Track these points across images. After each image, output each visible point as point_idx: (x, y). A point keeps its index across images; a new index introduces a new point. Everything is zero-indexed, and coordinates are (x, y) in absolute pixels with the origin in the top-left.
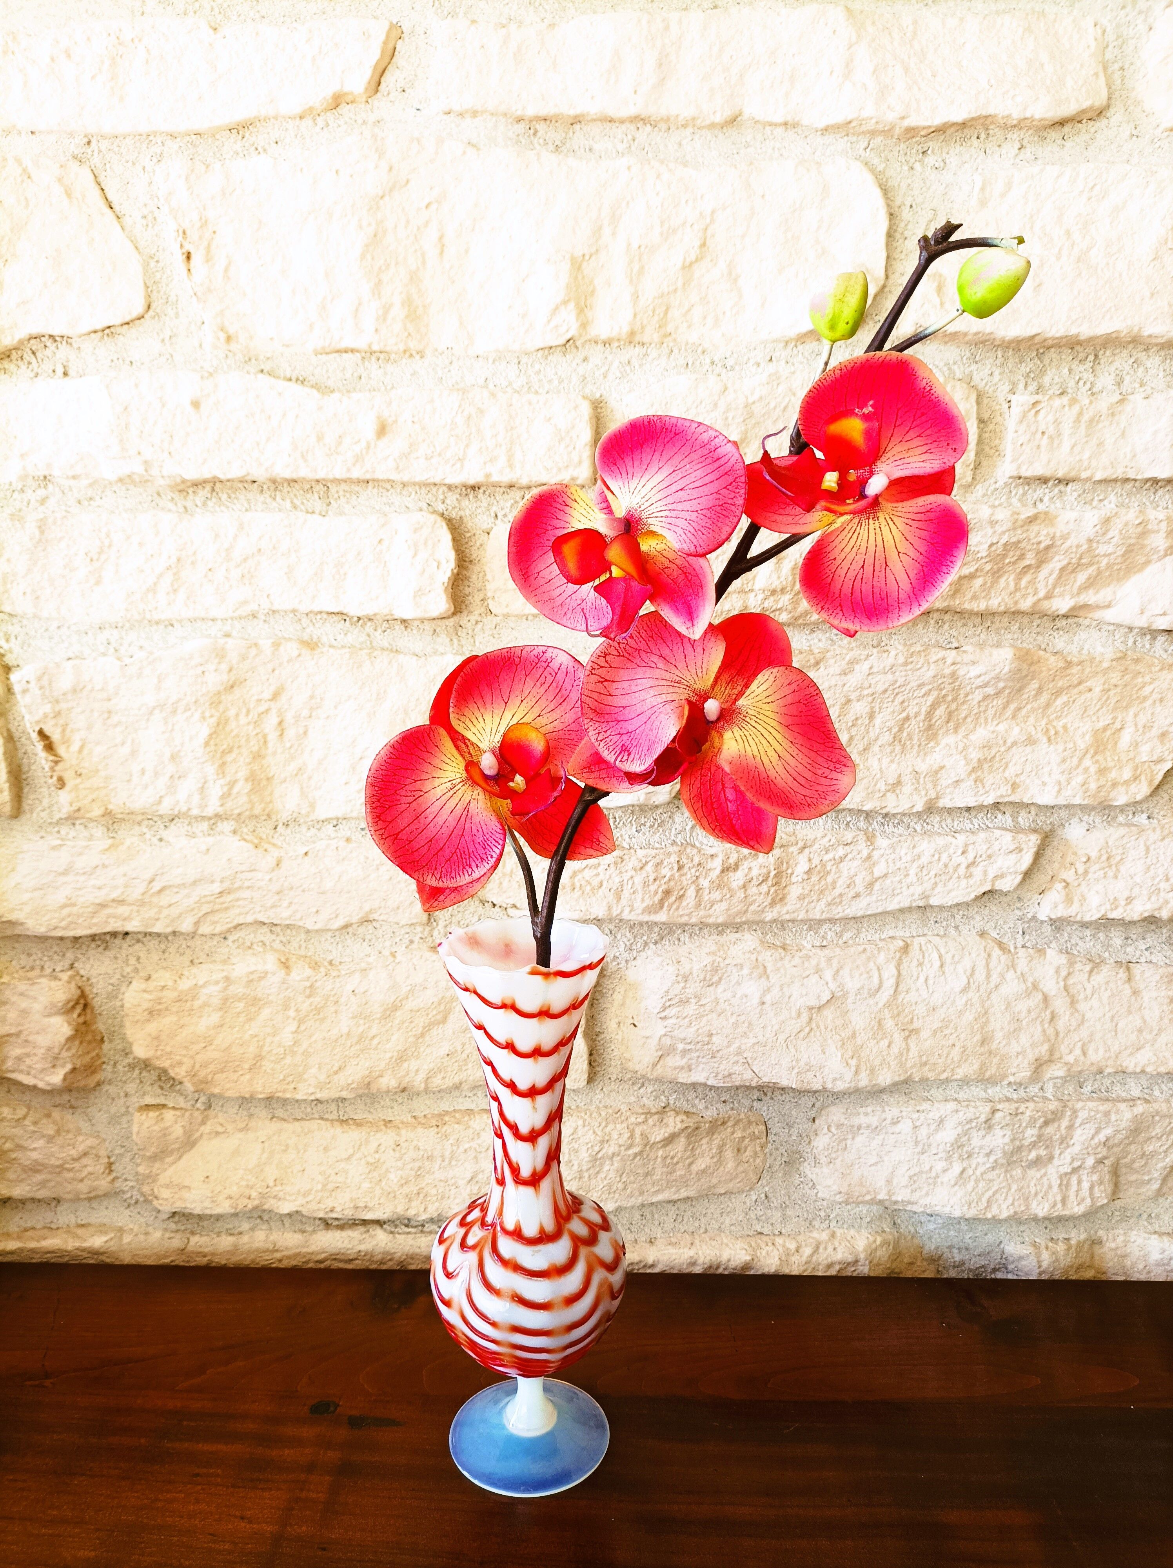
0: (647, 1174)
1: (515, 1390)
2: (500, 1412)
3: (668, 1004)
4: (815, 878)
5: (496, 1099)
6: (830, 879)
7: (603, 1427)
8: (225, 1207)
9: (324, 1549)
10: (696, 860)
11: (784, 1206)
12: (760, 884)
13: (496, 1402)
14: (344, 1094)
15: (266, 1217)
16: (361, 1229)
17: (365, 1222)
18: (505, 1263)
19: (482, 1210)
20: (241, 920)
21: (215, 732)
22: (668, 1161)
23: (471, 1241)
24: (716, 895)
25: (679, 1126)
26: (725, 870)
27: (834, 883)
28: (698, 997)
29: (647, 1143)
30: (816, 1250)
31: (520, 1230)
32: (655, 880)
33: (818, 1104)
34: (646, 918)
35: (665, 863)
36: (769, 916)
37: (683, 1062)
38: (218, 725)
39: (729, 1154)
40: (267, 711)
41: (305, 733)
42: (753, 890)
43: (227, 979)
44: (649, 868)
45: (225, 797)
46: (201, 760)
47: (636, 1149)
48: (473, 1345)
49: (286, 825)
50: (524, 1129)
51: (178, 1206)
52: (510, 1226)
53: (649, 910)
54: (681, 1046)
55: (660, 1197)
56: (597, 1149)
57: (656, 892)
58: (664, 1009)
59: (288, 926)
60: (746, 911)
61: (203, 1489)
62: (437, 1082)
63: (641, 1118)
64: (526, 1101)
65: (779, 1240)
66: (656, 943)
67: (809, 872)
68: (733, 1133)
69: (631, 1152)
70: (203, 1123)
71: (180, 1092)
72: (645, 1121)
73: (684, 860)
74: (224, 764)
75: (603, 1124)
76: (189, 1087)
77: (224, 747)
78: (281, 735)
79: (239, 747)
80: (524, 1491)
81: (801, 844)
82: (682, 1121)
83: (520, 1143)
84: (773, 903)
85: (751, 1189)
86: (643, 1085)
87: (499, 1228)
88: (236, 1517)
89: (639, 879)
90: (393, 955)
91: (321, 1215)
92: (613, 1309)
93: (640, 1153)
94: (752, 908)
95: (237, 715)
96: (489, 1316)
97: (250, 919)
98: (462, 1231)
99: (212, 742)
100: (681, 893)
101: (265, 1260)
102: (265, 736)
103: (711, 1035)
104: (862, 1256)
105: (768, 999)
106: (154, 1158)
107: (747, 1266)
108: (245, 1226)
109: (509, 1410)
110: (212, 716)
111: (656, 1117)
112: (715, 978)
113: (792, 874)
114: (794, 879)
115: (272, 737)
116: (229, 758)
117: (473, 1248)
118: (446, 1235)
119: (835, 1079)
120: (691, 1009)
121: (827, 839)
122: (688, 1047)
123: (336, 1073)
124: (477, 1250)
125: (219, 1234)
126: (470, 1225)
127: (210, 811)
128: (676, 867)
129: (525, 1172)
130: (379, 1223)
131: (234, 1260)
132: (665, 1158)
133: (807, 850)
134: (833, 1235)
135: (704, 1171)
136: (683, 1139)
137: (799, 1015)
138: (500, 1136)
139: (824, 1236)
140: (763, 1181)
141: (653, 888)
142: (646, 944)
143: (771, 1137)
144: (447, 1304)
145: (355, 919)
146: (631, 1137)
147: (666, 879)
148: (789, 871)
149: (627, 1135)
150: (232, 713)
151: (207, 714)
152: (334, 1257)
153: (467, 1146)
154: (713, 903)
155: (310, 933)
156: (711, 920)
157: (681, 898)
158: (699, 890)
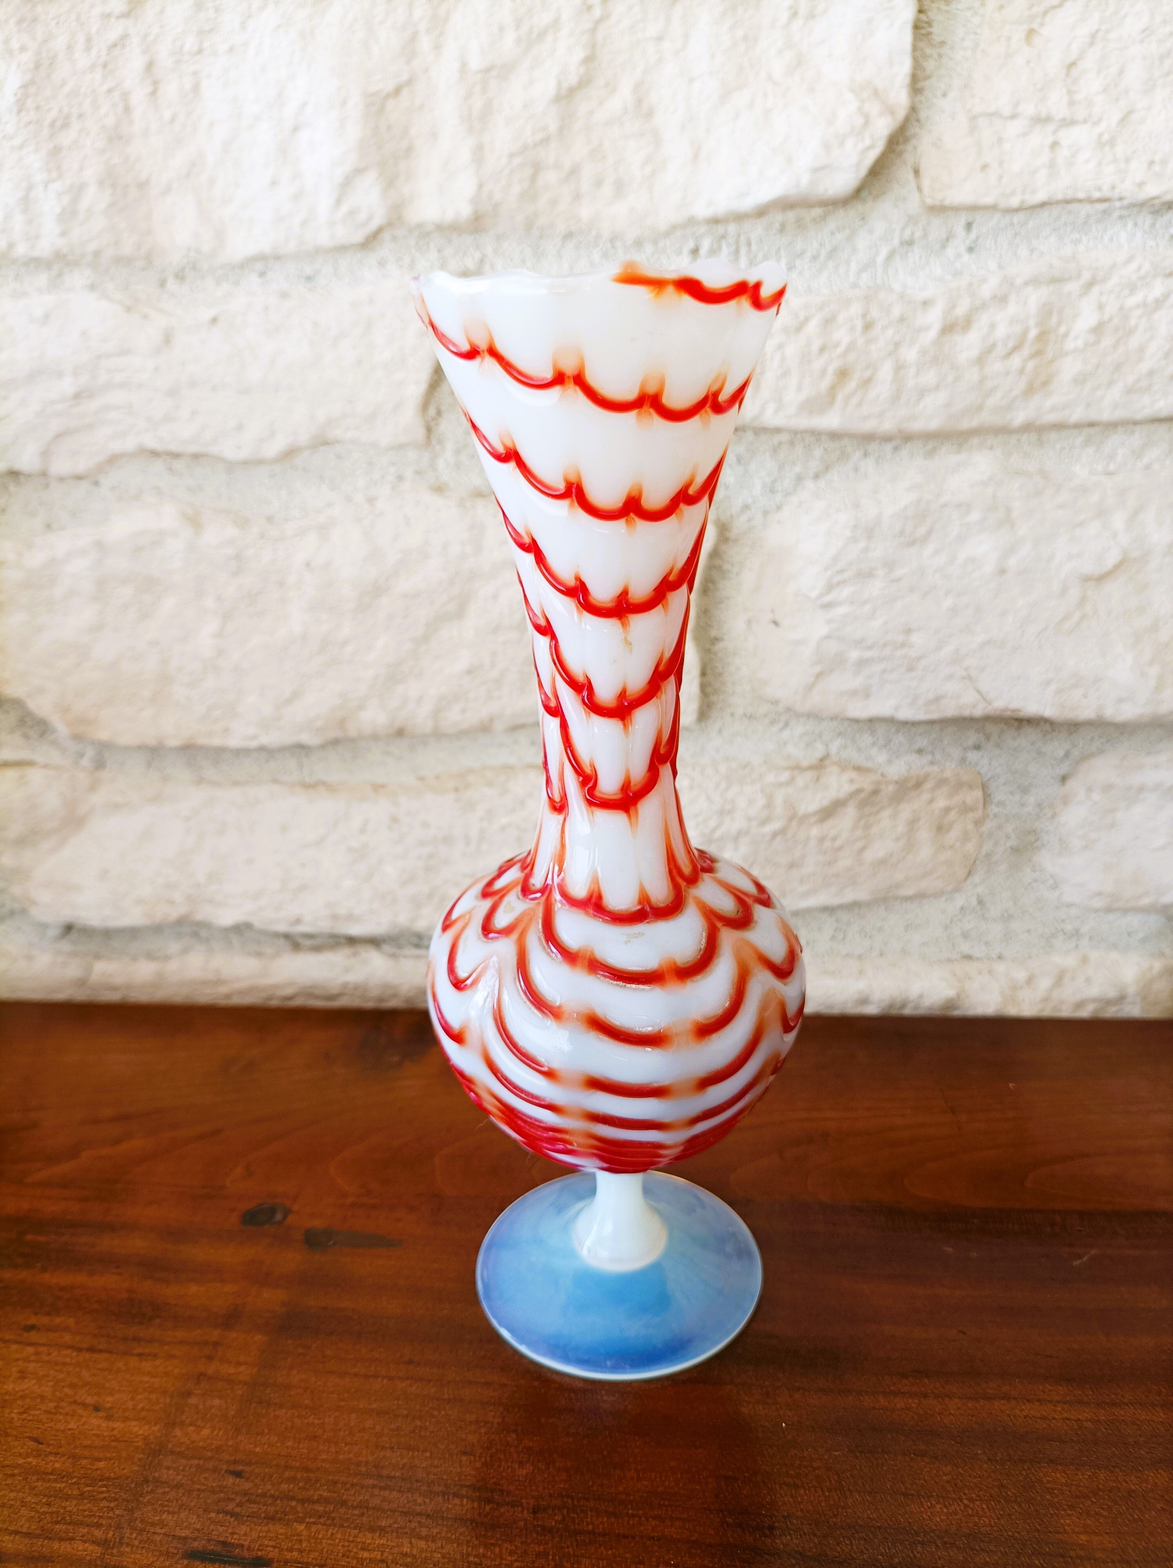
0: (792, 865)
1: (592, 1191)
2: (566, 1228)
3: (836, 579)
4: (1107, 341)
5: (546, 630)
6: (1134, 342)
7: (750, 1255)
8: (133, 917)
9: (238, 1474)
10: (896, 311)
11: (1007, 918)
12: (1009, 354)
13: (560, 1209)
14: (305, 738)
15: (203, 933)
16: (347, 951)
17: (352, 941)
18: (570, 956)
19: (523, 868)
20: (117, 446)
21: (32, 82)
22: (827, 844)
23: (501, 920)
24: (930, 377)
25: (847, 788)
26: (949, 329)
27: (1141, 349)
28: (890, 565)
29: (794, 817)
30: (1059, 981)
31: (600, 897)
32: (822, 349)
33: (1076, 753)
34: (804, 422)
35: (841, 318)
36: (1019, 417)
37: (857, 682)
38: (37, 66)
39: (924, 835)
40: (124, 37)
41: (196, 88)
42: (996, 366)
43: (100, 545)
44: (812, 327)
45: (68, 216)
46: (17, 142)
47: (776, 825)
48: (511, 1115)
49: (180, 277)
50: (605, 693)
51: (67, 915)
52: (579, 890)
53: (811, 406)
54: (854, 655)
55: (812, 902)
56: (712, 824)
57: (824, 372)
58: (830, 587)
59: (196, 457)
60: (980, 408)
61: (37, 1354)
62: (454, 717)
63: (785, 776)
64: (609, 626)
65: (1000, 968)
66: (817, 477)
67: (1098, 330)
68: (931, 801)
69: (768, 829)
70: (93, 787)
71: (54, 743)
72: (791, 781)
73: (874, 313)
74: (56, 151)
75: (723, 785)
76: (62, 729)
77: (54, 114)
78: (154, 93)
79: (80, 116)
80: (614, 1369)
81: (1086, 276)
82: (851, 781)
83: (596, 719)
84: (1030, 391)
85: (957, 890)
86: (786, 725)
87: (557, 896)
88: (85, 1405)
89: (792, 350)
90: (371, 501)
91: (282, 928)
92: (785, 1050)
93: (783, 831)
94: (992, 402)
95: (70, 48)
96: (541, 1058)
97: (129, 444)
98: (487, 904)
99: (30, 103)
100: (868, 373)
101: (205, 996)
102: (125, 96)
103: (909, 631)
104: (1132, 990)
105: (1012, 562)
106: (21, 842)
107: (950, 1004)
108: (174, 947)
109: (581, 1224)
110: (23, 49)
111: (809, 775)
112: (922, 531)
113: (1066, 335)
114: (1070, 345)
115: (139, 97)
116: (65, 139)
117: (507, 931)
118: (454, 916)
119: (1120, 700)
120: (876, 587)
121: (1133, 266)
122: (869, 654)
123: (289, 701)
124: (515, 936)
125: (134, 958)
126: (502, 894)
127: (45, 248)
128: (859, 324)
129: (609, 785)
130: (374, 942)
131: (160, 996)
132: (822, 839)
133: (1096, 290)
134: (1085, 960)
135: (883, 862)
136: (851, 812)
137: (1064, 590)
138: (556, 711)
139: (1070, 961)
140: (977, 878)
141: (818, 365)
142: (799, 479)
143: (993, 809)
144: (458, 1038)
145: (304, 438)
146: (769, 805)
147: (840, 350)
148: (1062, 329)
149: (761, 801)
150: (60, 43)
151: (15, 45)
152: (308, 992)
153: (504, 820)
154: (922, 392)
155: (231, 466)
156: (917, 426)
157: (867, 383)
158: (899, 368)
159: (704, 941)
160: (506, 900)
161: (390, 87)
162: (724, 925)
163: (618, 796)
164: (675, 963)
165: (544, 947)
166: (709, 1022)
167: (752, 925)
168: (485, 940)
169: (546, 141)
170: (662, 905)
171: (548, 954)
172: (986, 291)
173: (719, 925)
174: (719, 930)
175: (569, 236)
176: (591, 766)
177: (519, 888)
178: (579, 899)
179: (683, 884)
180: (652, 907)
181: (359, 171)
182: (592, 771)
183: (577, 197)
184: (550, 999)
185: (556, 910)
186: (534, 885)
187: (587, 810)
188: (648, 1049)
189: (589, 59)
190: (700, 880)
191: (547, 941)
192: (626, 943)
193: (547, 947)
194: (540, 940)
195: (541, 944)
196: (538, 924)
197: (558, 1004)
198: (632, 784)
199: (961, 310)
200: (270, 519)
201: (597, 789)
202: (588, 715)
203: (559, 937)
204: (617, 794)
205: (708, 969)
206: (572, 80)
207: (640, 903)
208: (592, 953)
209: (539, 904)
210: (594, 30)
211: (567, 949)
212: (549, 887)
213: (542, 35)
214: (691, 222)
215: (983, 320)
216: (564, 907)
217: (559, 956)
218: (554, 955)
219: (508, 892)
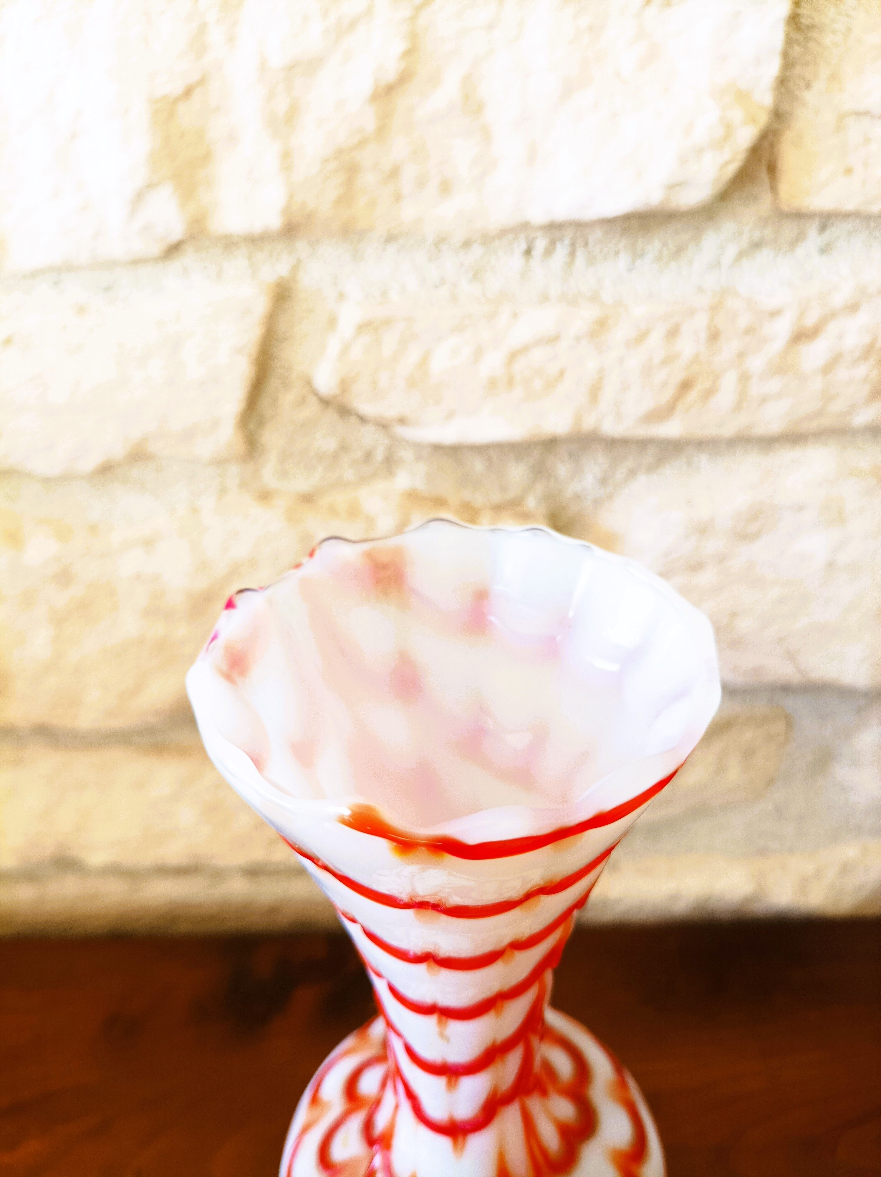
10: (743, 322)
12: (856, 363)
24: (774, 385)
26: (797, 338)
28: (720, 558)
32: (664, 361)
34: (641, 432)
35: (685, 329)
36: (858, 420)
42: (842, 374)
44: (656, 338)
53: (647, 418)
57: (664, 385)
60: (821, 412)
66: (649, 470)
73: (721, 323)
84: (872, 397)
89: (633, 363)
94: (832, 407)
100: (711, 384)
112: (754, 527)
128: (704, 335)
141: (659, 377)
142: (632, 473)
147: (683, 362)
154: (764, 400)
155: (47, 481)
156: (759, 431)
157: (709, 393)
158: (744, 378)
161: (177, 88)
169: (362, 143)
172: (839, 299)
175: (390, 239)
181: (150, 186)
183: (398, 198)
189: (409, 53)
199: (810, 321)
200: (93, 528)
206: (390, 74)
210: (413, 18)
213: (353, 24)
214: (525, 226)
215: (832, 329)
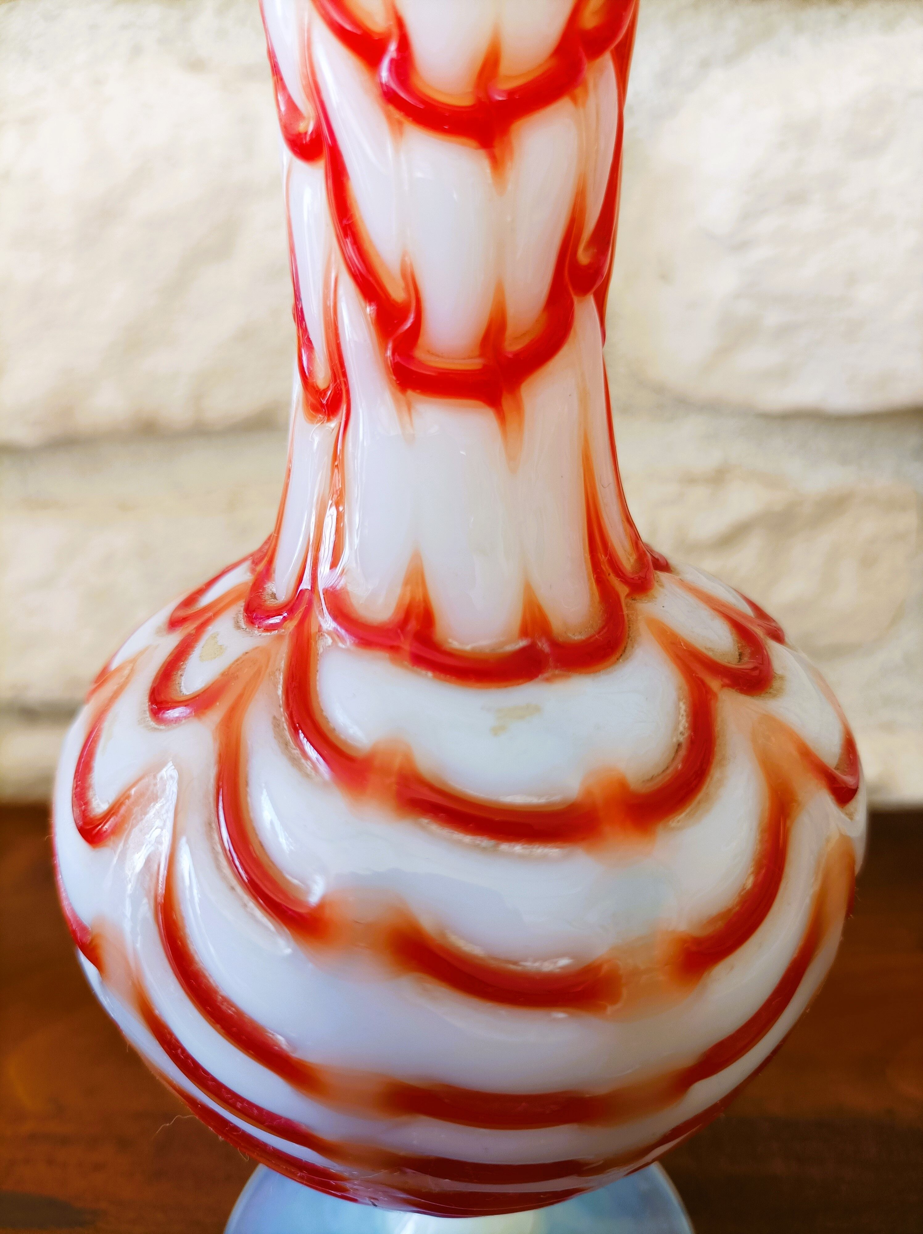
18: (350, 767)
23: (194, 676)
31: (428, 617)
50: (444, 64)
52: (378, 600)
87: (324, 619)
117: (204, 702)
124: (218, 712)
126: (208, 617)
129: (450, 331)
138: (317, 143)
159: (683, 723)
160: (211, 630)
162: (723, 686)
163: (475, 364)
164: (623, 785)
165: (287, 744)
166: (709, 931)
167: (776, 684)
168: (153, 724)
170: (578, 637)
171: (294, 761)
173: (714, 684)
174: (715, 695)
176: (404, 276)
177: (240, 606)
178: (375, 624)
179: (623, 590)
180: (554, 644)
182: (407, 288)
184: (295, 882)
185: (321, 650)
186: (274, 596)
187: (397, 401)
188: (560, 1015)
190: (656, 584)
191: (295, 729)
192: (497, 731)
193: (292, 743)
194: (276, 725)
195: (279, 735)
196: (276, 688)
197: (314, 899)
198: (511, 330)
201: (421, 341)
202: (397, 128)
203: (326, 718)
204: (470, 358)
205: (700, 796)
207: (524, 632)
208: (408, 758)
209: (280, 637)
211: (343, 748)
212: (307, 595)
216: (341, 645)
217: (322, 766)
218: (308, 765)
219: (216, 615)
